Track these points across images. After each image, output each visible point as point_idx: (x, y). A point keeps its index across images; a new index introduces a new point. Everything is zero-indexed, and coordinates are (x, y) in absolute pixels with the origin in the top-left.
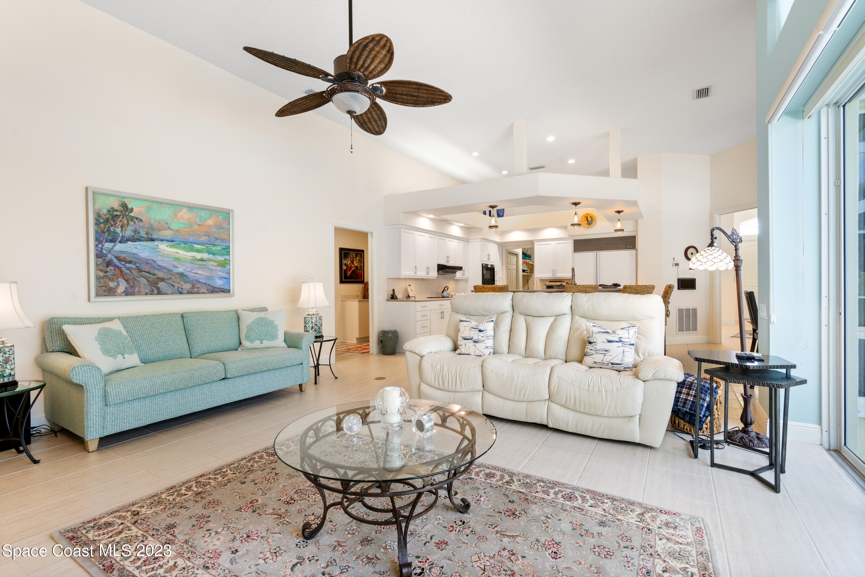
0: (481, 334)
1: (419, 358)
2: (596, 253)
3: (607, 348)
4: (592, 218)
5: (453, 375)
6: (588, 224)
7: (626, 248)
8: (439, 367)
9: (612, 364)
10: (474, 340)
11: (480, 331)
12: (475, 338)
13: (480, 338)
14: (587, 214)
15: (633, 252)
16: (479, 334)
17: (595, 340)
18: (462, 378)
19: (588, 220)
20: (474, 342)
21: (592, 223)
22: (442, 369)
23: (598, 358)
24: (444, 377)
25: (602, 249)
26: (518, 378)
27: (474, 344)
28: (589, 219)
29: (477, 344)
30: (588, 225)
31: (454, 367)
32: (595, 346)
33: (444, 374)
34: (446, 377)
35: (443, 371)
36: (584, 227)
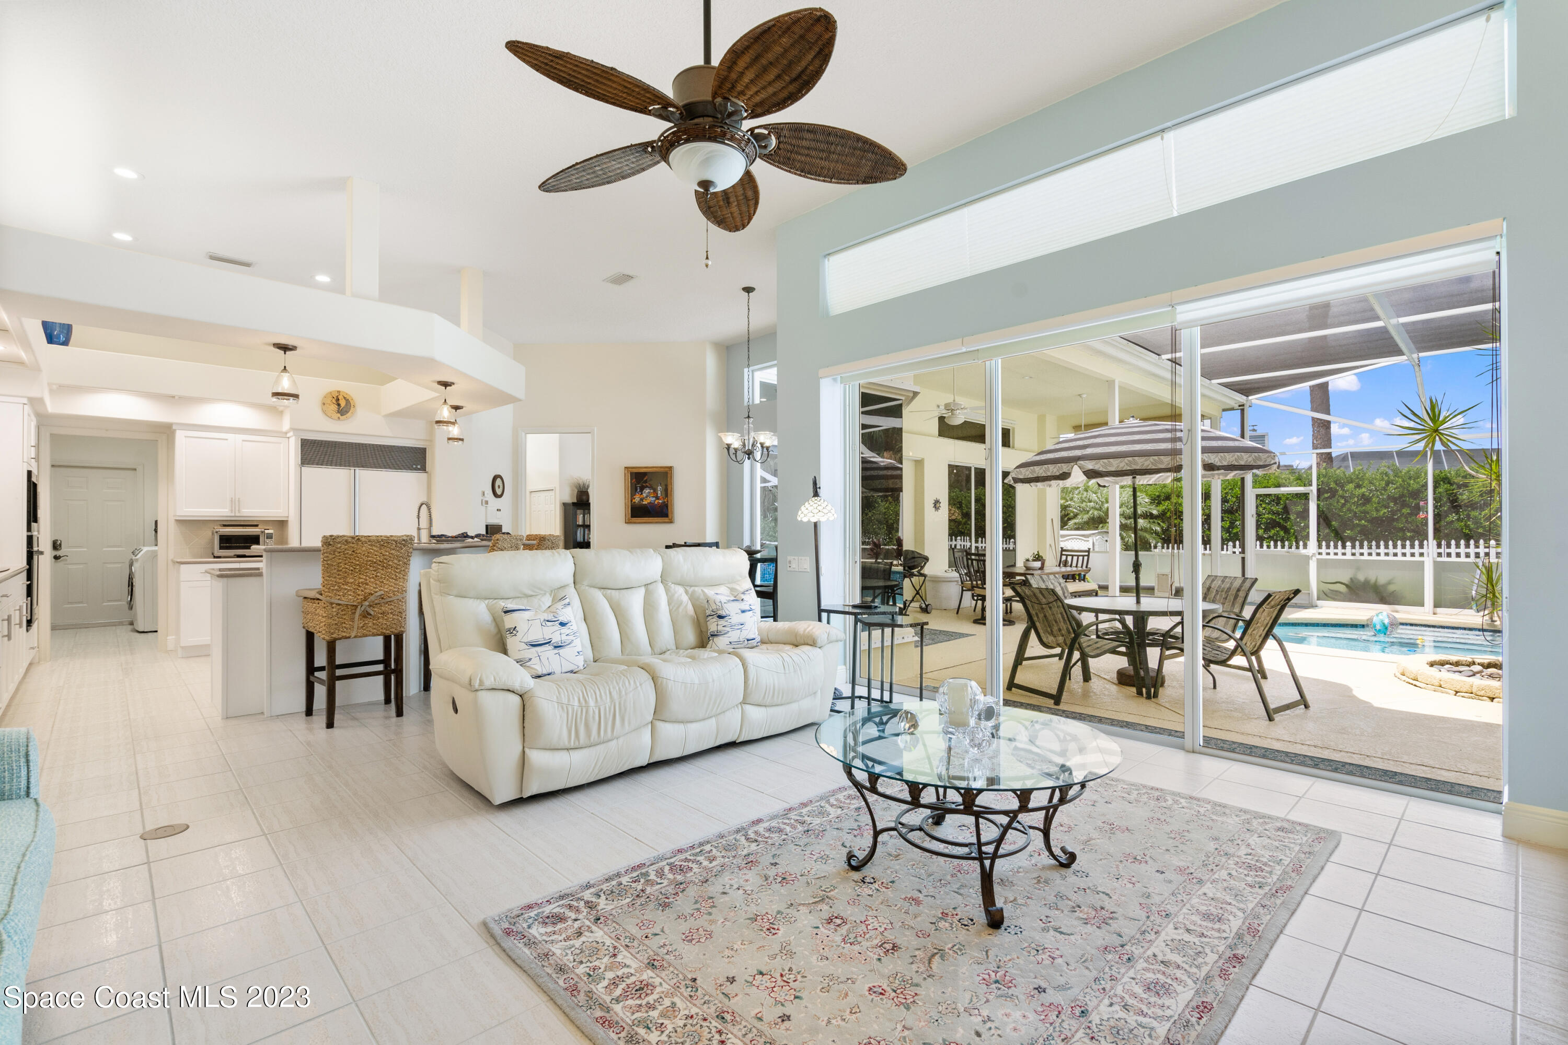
0: (565, 630)
1: (518, 699)
2: (352, 471)
3: (742, 621)
4: (347, 401)
5: (608, 709)
6: (338, 412)
7: (410, 467)
8: (576, 703)
9: (748, 640)
10: (555, 645)
11: (563, 624)
12: (556, 639)
13: (564, 637)
14: (339, 392)
15: (421, 476)
16: (563, 631)
17: (728, 613)
18: (625, 710)
19: (339, 405)
20: (556, 647)
21: (347, 412)
22: (584, 704)
23: (734, 636)
24: (591, 719)
25: (363, 465)
26: (713, 681)
27: (556, 651)
28: (343, 403)
29: (561, 651)
30: (339, 415)
31: (606, 695)
32: (729, 621)
33: (591, 712)
34: (594, 717)
35: (587, 707)
36: (331, 417)
